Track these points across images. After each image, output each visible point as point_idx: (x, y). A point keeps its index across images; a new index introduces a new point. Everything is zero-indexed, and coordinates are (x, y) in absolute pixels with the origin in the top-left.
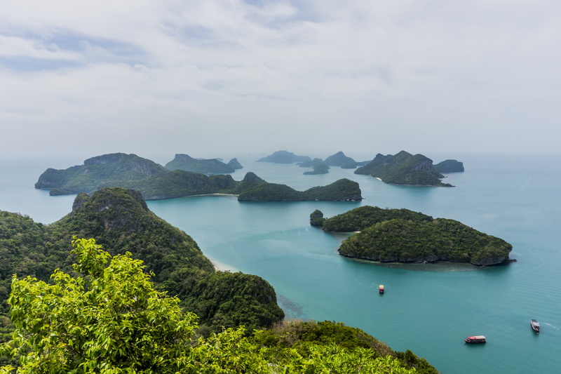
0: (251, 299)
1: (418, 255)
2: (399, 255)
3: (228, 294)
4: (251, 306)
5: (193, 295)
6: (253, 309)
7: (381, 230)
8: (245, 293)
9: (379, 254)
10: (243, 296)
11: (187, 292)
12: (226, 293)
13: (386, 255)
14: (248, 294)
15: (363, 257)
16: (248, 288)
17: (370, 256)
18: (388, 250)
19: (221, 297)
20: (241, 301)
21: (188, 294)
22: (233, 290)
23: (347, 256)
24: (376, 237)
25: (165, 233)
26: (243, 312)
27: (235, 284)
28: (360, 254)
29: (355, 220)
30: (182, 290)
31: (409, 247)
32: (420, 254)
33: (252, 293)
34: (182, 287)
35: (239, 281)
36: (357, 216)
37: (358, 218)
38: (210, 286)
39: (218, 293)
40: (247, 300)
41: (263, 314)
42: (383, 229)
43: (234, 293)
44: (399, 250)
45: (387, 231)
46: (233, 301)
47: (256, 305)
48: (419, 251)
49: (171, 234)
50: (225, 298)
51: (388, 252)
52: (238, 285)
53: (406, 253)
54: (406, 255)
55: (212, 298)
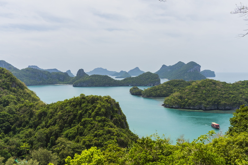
0: (104, 120)
1: (234, 104)
2: (219, 104)
3: (74, 118)
4: (106, 128)
5: (31, 127)
6: (109, 132)
7: (199, 86)
8: (97, 114)
9: (201, 104)
10: (94, 117)
11: (23, 124)
12: (72, 116)
13: (208, 104)
14: (101, 115)
15: (187, 107)
16: (100, 109)
17: (193, 106)
18: (208, 100)
19: (65, 123)
20: (92, 124)
21: (24, 126)
22: (80, 112)
23: (172, 108)
24: (196, 91)
25: (6, 78)
26: (96, 136)
27: (83, 105)
28: (184, 105)
29: (167, 88)
30: (18, 122)
31: (226, 97)
32: (236, 103)
33: (106, 114)
34: (17, 119)
35: (88, 102)
36: (169, 86)
37: (169, 87)
38: (51, 113)
39: (60, 117)
40: (99, 121)
41: (122, 138)
42: (201, 85)
43: (81, 116)
44: (217, 100)
45: (204, 86)
46: (81, 125)
47: (111, 127)
48: (234, 100)
49: (11, 79)
50: (70, 124)
51: (209, 102)
52: (87, 106)
53: (224, 102)
54: (225, 104)
55: (54, 124)
